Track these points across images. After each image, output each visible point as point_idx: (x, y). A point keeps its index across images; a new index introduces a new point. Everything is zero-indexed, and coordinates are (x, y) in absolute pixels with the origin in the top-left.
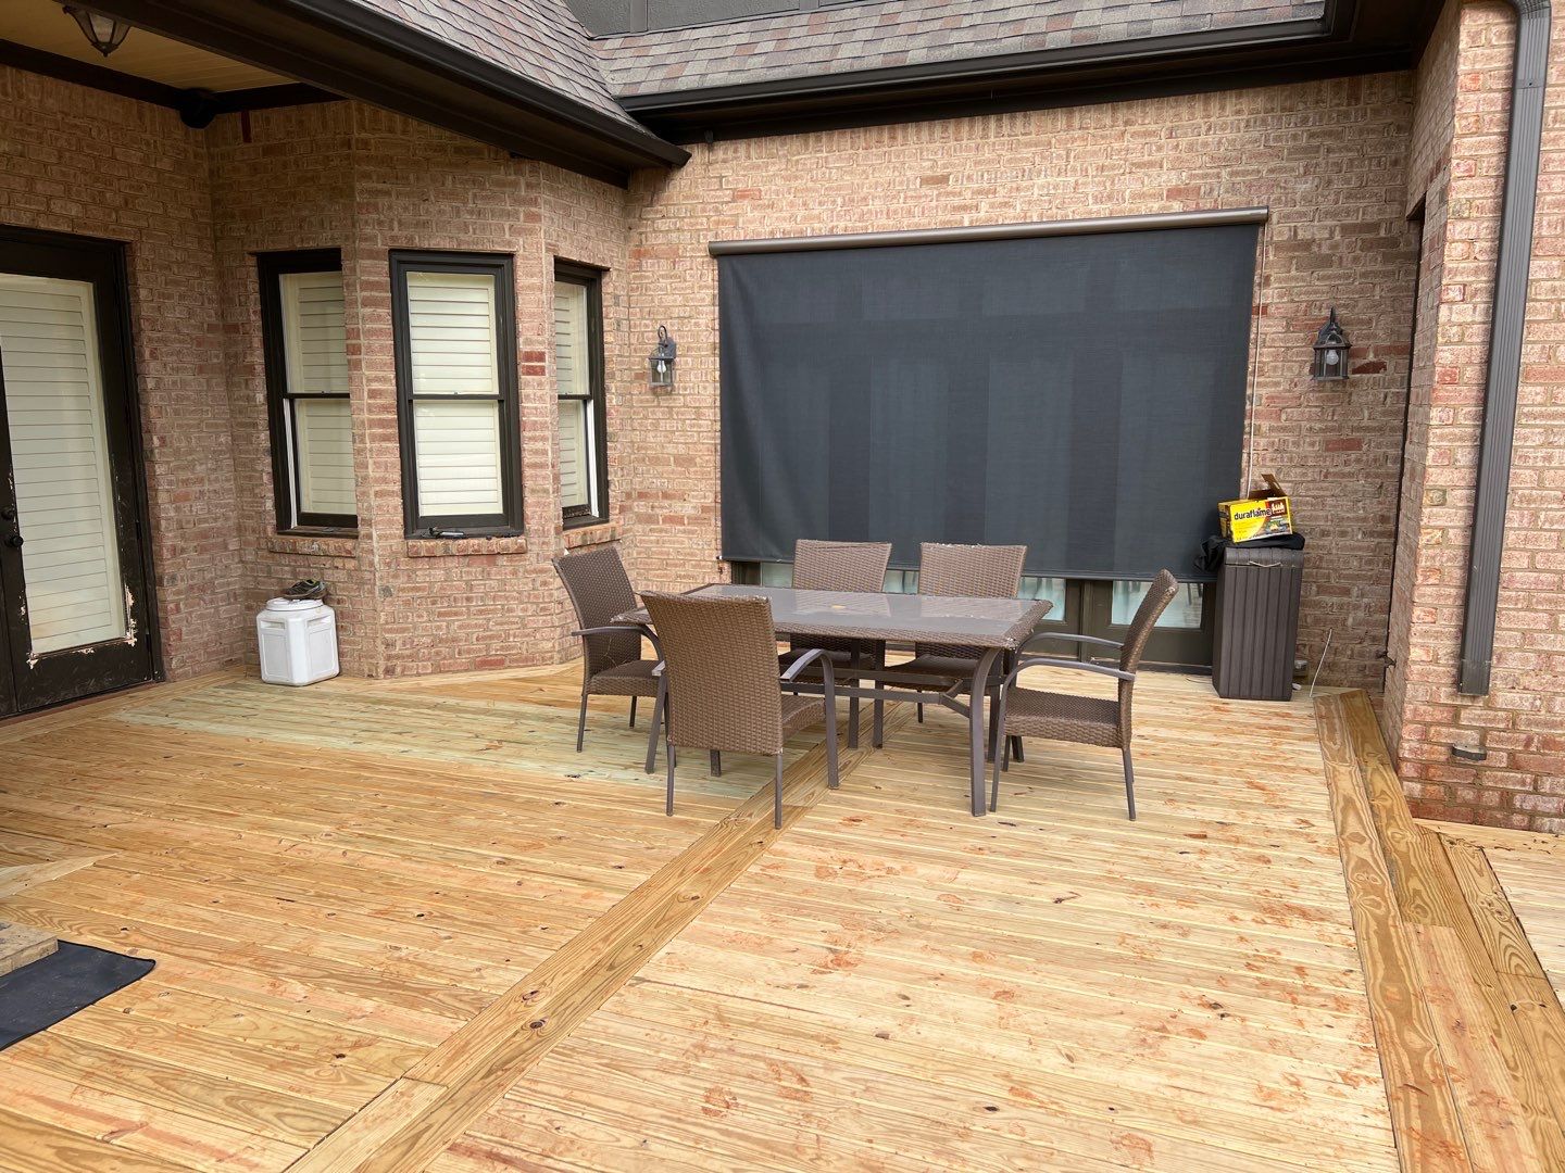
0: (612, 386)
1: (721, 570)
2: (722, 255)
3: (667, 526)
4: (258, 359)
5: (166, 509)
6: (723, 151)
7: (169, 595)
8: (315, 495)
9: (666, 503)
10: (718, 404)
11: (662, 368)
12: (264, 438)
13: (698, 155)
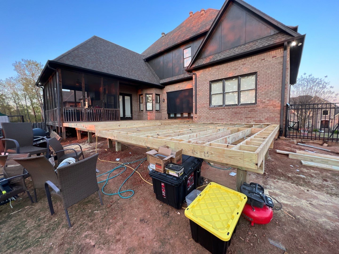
0: (161, 102)
1: (167, 114)
2: (167, 93)
3: (164, 112)
4: (139, 101)
5: (133, 110)
6: (167, 86)
7: (133, 114)
8: (142, 109)
9: (164, 110)
10: (167, 103)
11: (164, 101)
12: (139, 106)
13: (166, 87)
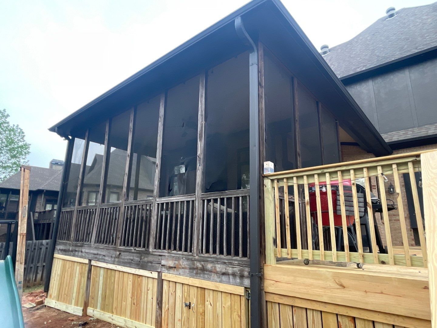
1: (411, 231)
3: (395, 222)
9: (394, 217)
10: (406, 196)
11: (392, 190)
